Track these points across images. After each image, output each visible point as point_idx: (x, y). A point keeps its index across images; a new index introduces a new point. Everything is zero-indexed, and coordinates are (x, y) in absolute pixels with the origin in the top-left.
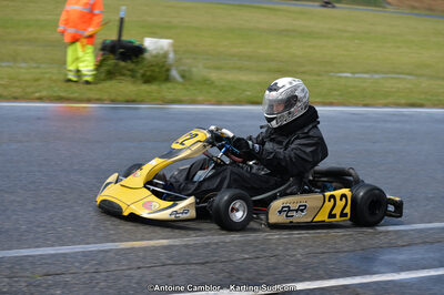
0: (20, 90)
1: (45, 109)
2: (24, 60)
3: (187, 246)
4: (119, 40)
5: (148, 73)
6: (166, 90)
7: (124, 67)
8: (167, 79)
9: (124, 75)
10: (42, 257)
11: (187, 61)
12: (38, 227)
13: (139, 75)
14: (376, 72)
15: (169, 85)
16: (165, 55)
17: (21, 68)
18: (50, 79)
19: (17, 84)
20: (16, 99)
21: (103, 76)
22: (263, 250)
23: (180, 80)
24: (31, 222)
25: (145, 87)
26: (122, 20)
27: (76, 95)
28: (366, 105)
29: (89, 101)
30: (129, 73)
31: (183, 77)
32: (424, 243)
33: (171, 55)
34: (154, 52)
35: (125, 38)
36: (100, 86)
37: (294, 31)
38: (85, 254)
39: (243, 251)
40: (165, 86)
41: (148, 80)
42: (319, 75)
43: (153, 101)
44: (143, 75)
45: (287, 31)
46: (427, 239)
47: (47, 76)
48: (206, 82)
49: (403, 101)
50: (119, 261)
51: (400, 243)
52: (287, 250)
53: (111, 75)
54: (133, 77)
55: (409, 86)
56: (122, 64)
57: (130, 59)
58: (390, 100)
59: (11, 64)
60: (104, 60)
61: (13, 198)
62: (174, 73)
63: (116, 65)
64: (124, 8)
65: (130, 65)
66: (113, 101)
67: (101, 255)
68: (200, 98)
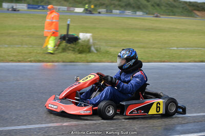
0: (21, 57)
1: (32, 66)
2: (26, 45)
3: (86, 125)
4: (67, 34)
5: (81, 49)
6: (89, 57)
7: (69, 46)
8: (90, 51)
9: (70, 50)
10: (20, 130)
11: (99, 43)
12: (21, 117)
13: (76, 50)
14: (188, 47)
15: (90, 54)
16: (89, 40)
17: (24, 48)
18: (37, 53)
19: (21, 54)
20: (19, 61)
21: (60, 51)
22: (120, 126)
23: (95, 52)
24: (18, 115)
25: (79, 55)
26: (68, 25)
27: (47, 59)
28: (180, 62)
29: (53, 62)
30: (72, 49)
31: (97, 50)
32: (194, 122)
33: (91, 41)
34: (83, 39)
35: (70, 33)
36: (59, 55)
37: (152, 29)
38: (39, 129)
39: (111, 127)
40: (89, 55)
41: (81, 52)
42: (161, 49)
43: (82, 61)
44: (79, 50)
45: (149, 29)
46: (195, 120)
47: (35, 51)
48: (107, 52)
49: (197, 60)
50: (54, 131)
51: (183, 122)
52: (131, 126)
53: (64, 50)
54: (73, 51)
55: (201, 53)
56: (69, 45)
57: (72, 43)
58: (192, 59)
59: (20, 46)
60: (60, 43)
61: (11, 105)
62: (93, 49)
63: (66, 45)
64: (69, 20)
65: (73, 45)
66: (64, 62)
67: (47, 129)
68: (104, 60)
